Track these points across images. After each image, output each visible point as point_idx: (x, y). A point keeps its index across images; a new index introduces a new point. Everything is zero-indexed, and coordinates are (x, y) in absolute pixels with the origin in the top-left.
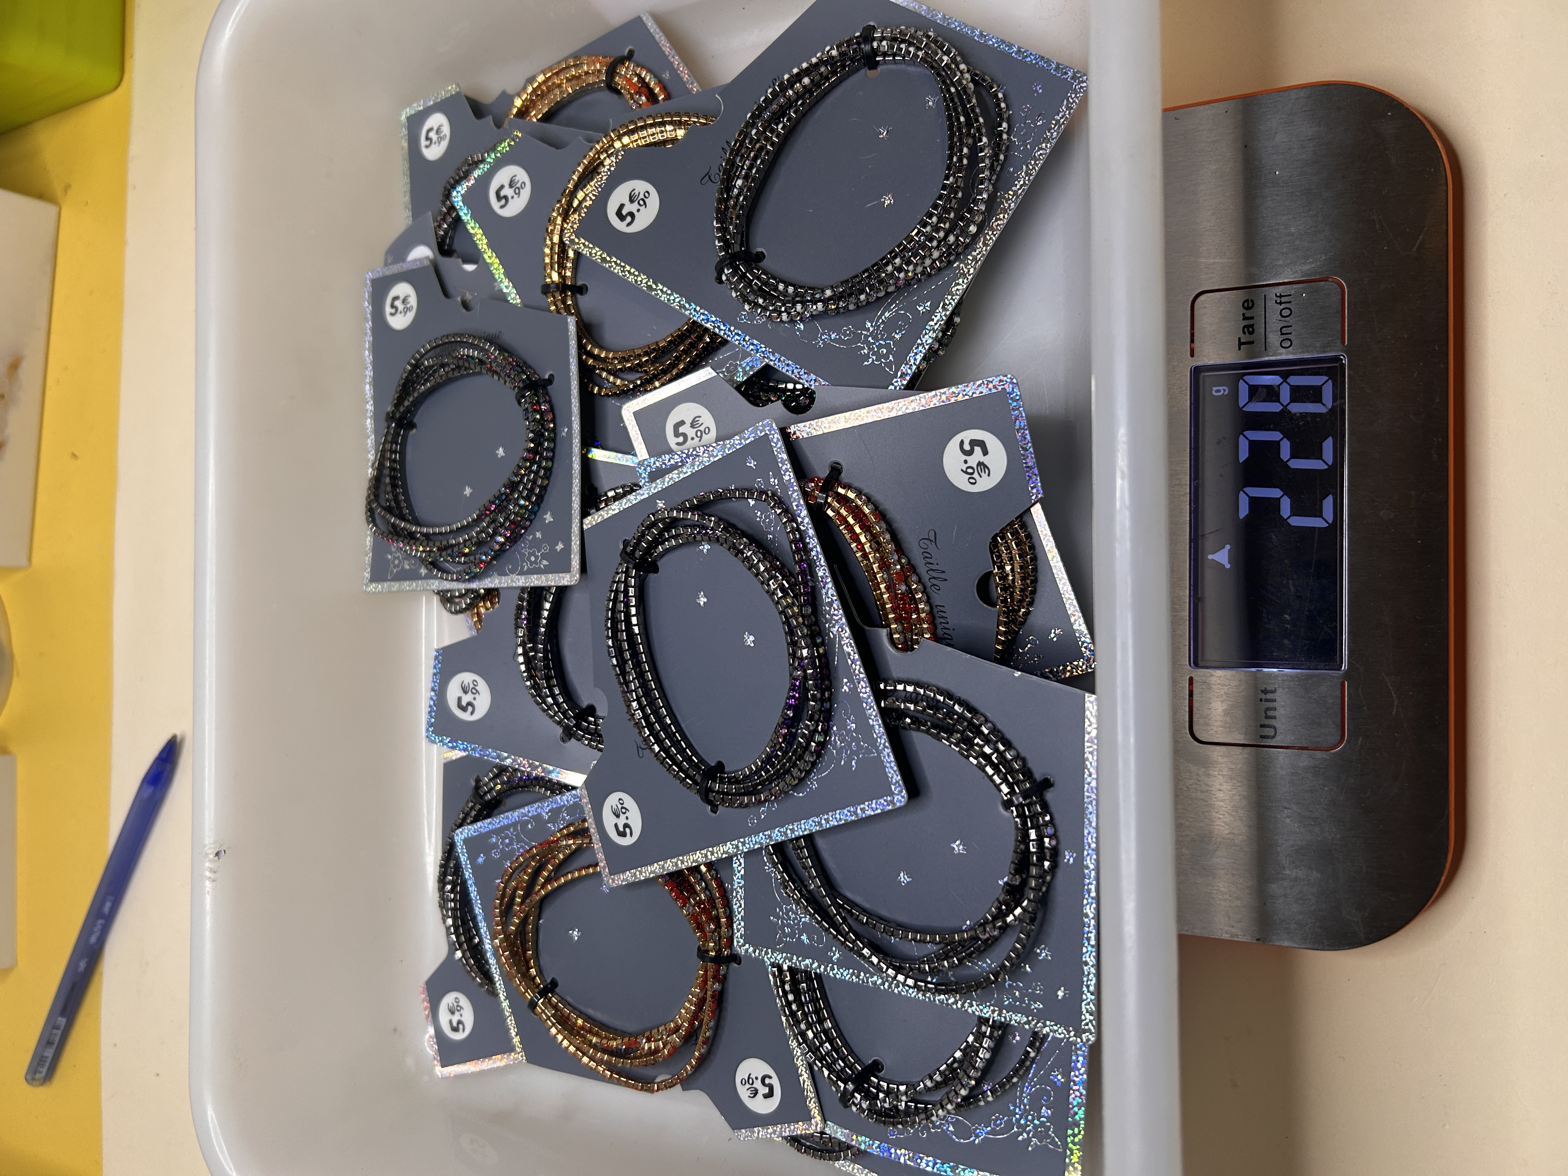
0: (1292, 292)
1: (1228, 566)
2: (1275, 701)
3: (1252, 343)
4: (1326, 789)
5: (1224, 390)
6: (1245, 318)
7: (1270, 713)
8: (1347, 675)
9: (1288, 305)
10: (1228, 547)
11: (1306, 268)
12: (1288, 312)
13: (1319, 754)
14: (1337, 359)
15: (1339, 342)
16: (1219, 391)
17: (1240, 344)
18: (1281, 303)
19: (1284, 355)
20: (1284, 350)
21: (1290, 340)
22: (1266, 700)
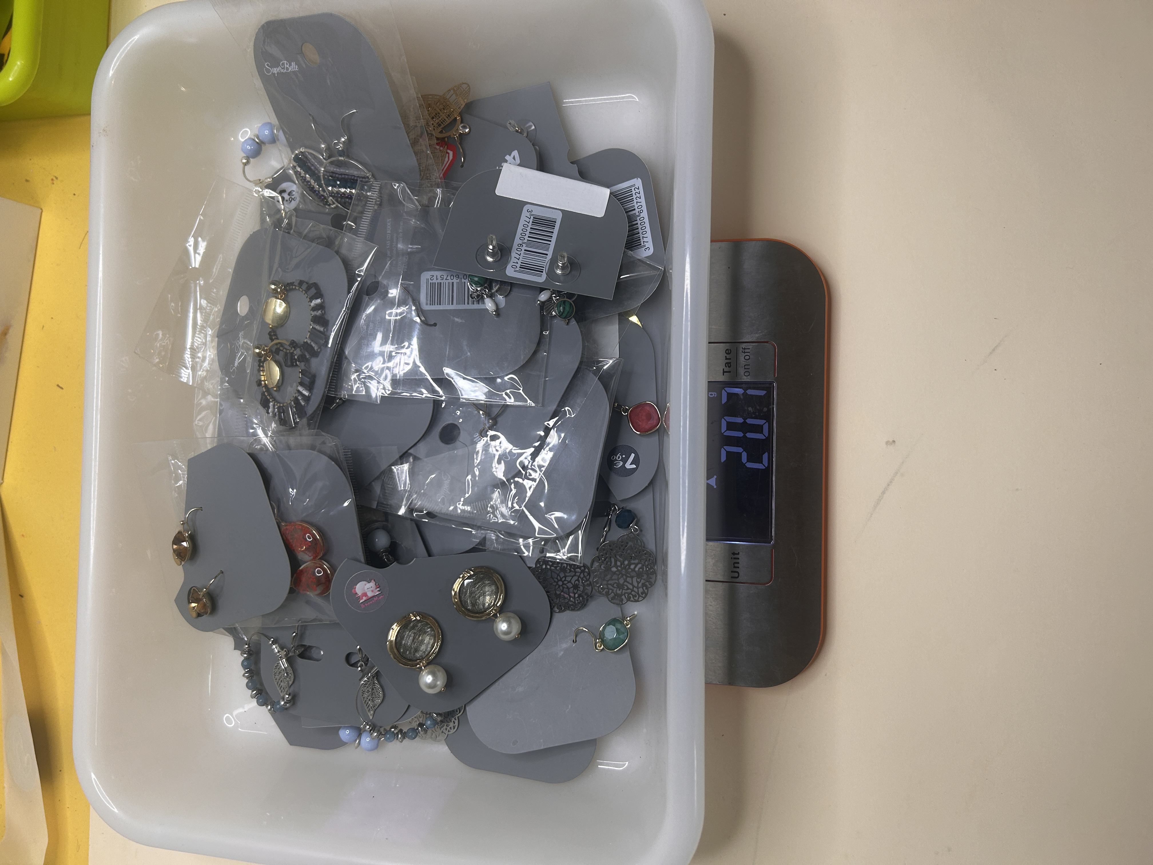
0: (750, 347)
1: (715, 487)
2: (738, 559)
3: (730, 372)
4: (763, 604)
5: (715, 394)
6: (726, 359)
7: (736, 565)
8: (773, 545)
9: (748, 354)
10: (715, 477)
11: (757, 335)
12: (748, 357)
13: (760, 587)
14: (771, 383)
15: (773, 375)
16: (711, 395)
17: (724, 372)
18: (745, 352)
19: (745, 379)
20: (745, 377)
21: (749, 372)
22: (735, 558)
